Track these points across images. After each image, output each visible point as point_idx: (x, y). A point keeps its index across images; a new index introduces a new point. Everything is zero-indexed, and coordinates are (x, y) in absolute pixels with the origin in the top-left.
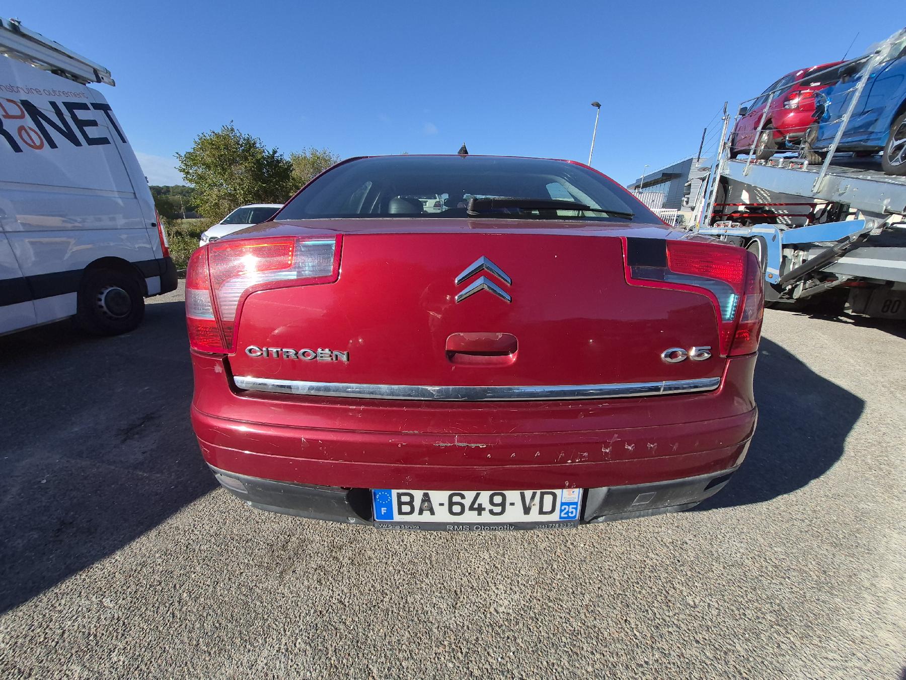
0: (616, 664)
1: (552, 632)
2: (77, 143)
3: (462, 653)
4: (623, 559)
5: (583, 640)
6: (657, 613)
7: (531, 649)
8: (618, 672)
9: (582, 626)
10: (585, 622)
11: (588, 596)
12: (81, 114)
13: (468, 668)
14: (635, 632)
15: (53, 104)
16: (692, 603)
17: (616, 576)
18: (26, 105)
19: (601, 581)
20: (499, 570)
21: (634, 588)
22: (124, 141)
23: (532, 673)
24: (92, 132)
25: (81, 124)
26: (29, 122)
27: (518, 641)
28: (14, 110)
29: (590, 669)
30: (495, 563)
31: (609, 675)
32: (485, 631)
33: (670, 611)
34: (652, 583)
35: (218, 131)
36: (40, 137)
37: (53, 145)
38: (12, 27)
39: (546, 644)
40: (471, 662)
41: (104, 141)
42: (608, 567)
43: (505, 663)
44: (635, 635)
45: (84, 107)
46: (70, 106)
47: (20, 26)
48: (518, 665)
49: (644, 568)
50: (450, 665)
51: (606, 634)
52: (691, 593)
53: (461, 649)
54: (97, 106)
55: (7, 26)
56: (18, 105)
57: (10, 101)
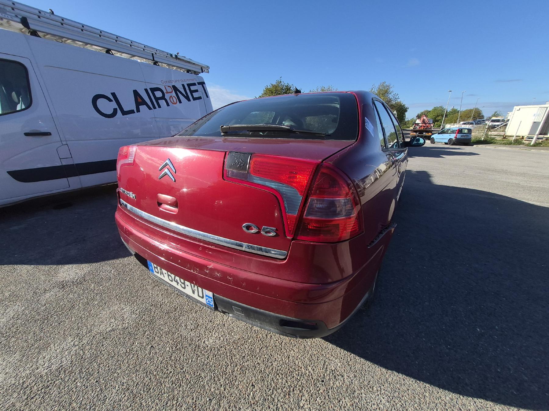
0: (225, 398)
1: (215, 365)
2: (189, 100)
3: (176, 348)
4: (290, 359)
5: (224, 378)
6: (274, 395)
7: (199, 365)
8: (223, 401)
9: (231, 372)
10: (234, 372)
11: (249, 363)
12: (193, 88)
13: (172, 354)
14: (251, 393)
15: (183, 85)
16: (301, 405)
17: (275, 364)
18: (174, 87)
19: (264, 361)
20: (224, 327)
21: (276, 375)
22: (207, 97)
23: (189, 373)
24: (196, 95)
25: (192, 92)
26: (174, 94)
27: (199, 358)
28: (169, 90)
29: (213, 390)
30: (226, 323)
31: (217, 399)
32: (192, 346)
33: (283, 399)
34: (290, 381)
35: (274, 83)
36: (176, 99)
37: (180, 102)
38: (175, 57)
39: (207, 367)
40: (175, 353)
41: (200, 98)
42: (276, 357)
43: (185, 362)
44: (250, 394)
45: (194, 84)
46: (189, 85)
47: (178, 56)
48: (188, 367)
49: (296, 371)
50: (168, 349)
51: (237, 383)
52: (308, 401)
53: (177, 346)
54: (199, 83)
55: (174, 56)
56: (171, 88)
57: (169, 86)
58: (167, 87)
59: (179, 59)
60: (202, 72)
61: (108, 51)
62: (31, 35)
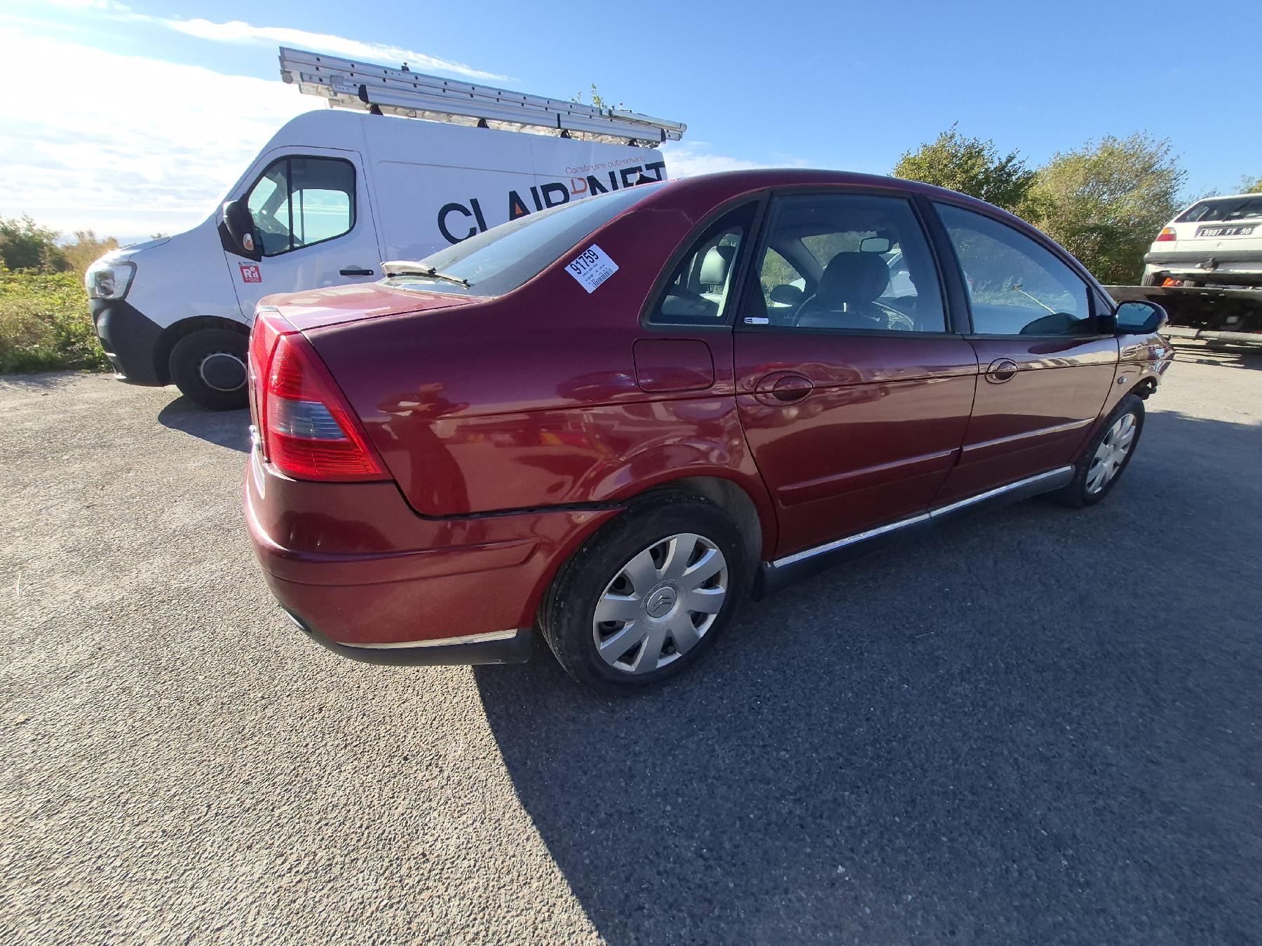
15: (612, 174)
18: (592, 180)
28: (581, 185)
54: (649, 167)
55: (605, 113)
56: (584, 182)
57: (579, 179)
58: (576, 181)
59: (616, 117)
60: (663, 139)
61: (482, 123)
62: (372, 113)
